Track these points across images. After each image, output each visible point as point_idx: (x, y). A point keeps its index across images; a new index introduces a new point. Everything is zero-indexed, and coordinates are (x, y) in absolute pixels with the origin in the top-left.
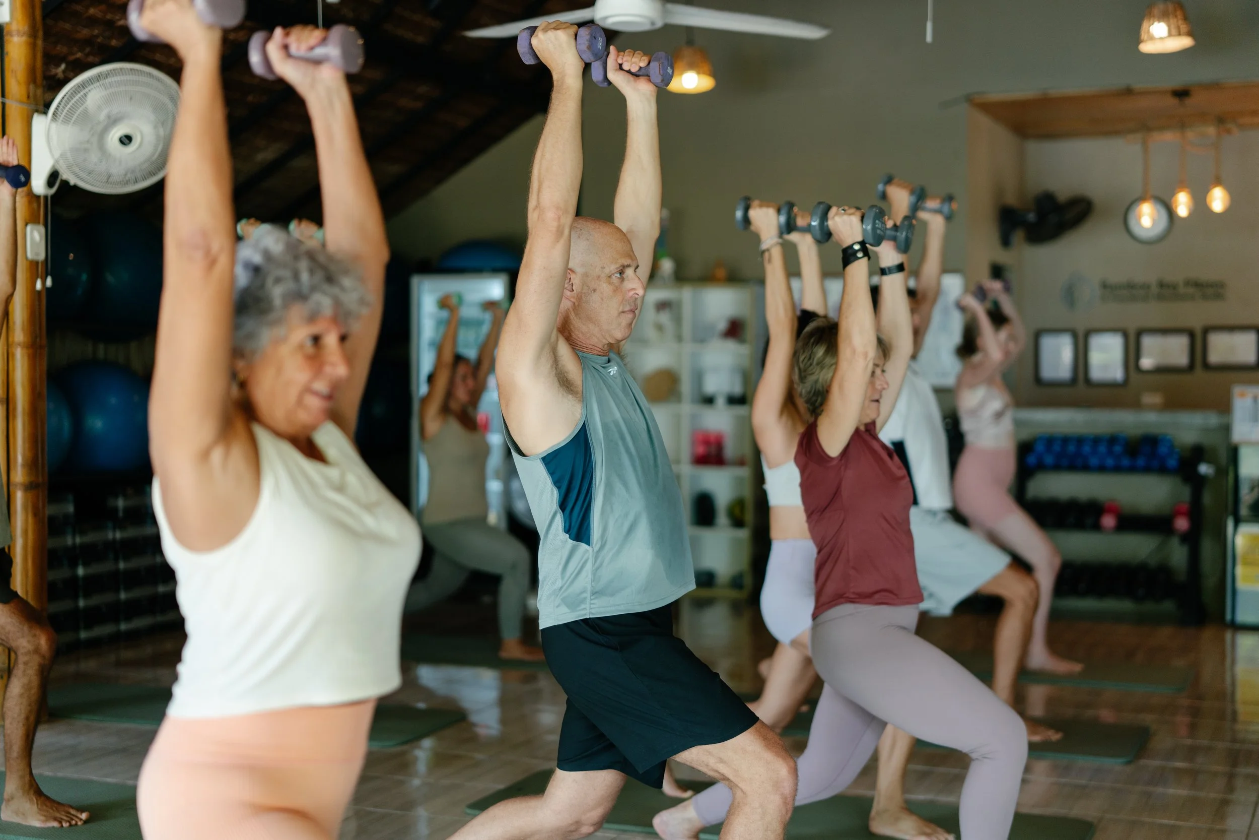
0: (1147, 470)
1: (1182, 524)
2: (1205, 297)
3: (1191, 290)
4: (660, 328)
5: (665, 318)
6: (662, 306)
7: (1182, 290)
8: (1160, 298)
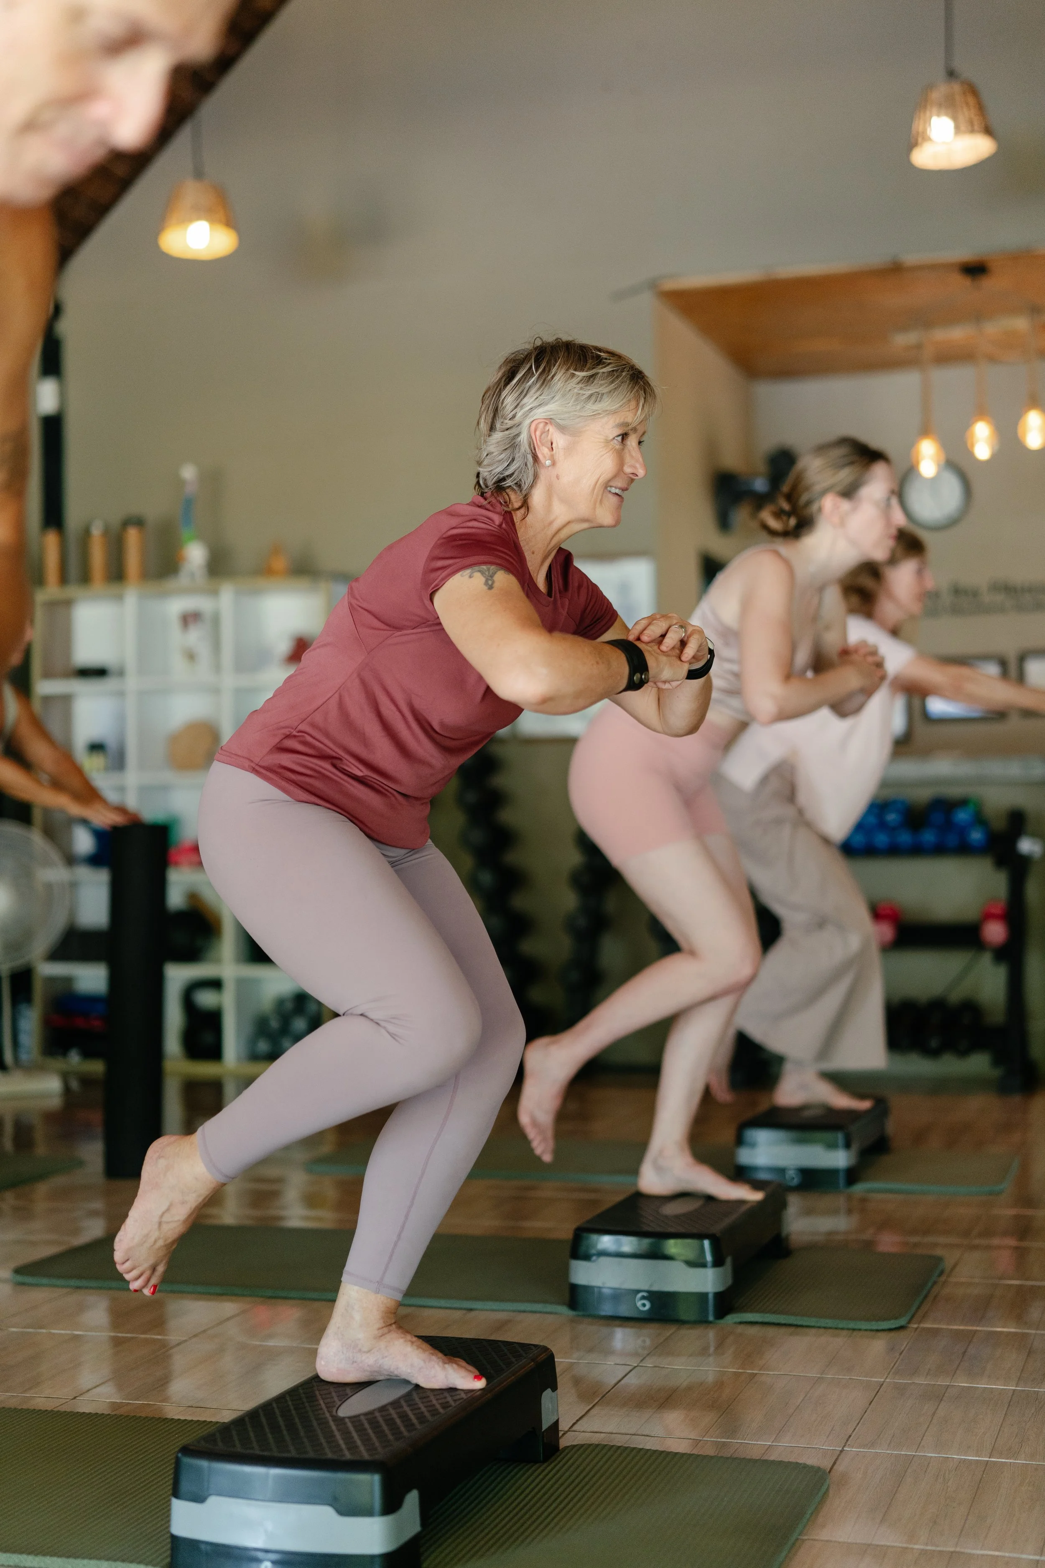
0: (939, 850)
1: (995, 932)
2: (1020, 608)
3: (999, 598)
4: (191, 656)
5: (195, 637)
6: (189, 619)
7: (987, 598)
8: (956, 611)
